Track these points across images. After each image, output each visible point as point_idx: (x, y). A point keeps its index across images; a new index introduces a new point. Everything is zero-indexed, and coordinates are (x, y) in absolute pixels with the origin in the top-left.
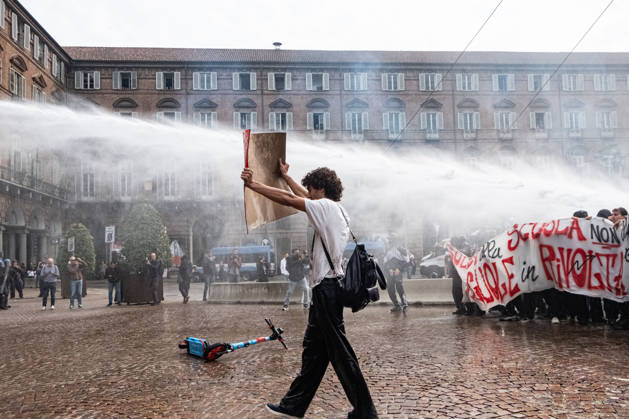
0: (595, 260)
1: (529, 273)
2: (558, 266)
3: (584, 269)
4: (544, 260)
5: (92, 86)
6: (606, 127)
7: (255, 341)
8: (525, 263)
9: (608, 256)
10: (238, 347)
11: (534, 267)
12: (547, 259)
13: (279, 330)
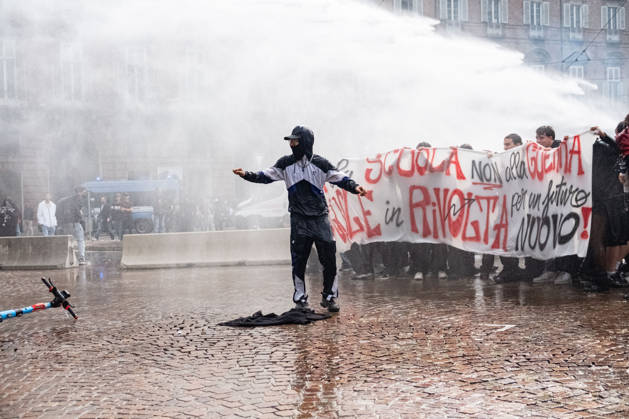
0: (475, 205)
1: (393, 215)
2: (434, 211)
3: (461, 216)
4: (412, 206)
6: (494, 21)
7: (30, 308)
8: (388, 203)
9: (488, 199)
10: (8, 316)
11: (399, 209)
12: (418, 205)
13: (64, 293)
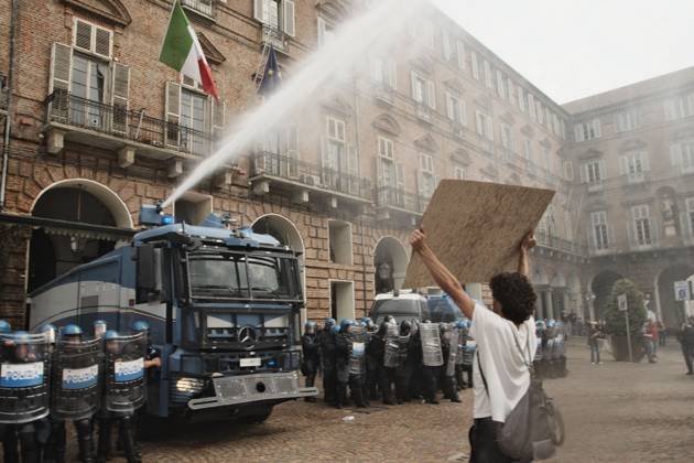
5: (593, 136)
